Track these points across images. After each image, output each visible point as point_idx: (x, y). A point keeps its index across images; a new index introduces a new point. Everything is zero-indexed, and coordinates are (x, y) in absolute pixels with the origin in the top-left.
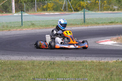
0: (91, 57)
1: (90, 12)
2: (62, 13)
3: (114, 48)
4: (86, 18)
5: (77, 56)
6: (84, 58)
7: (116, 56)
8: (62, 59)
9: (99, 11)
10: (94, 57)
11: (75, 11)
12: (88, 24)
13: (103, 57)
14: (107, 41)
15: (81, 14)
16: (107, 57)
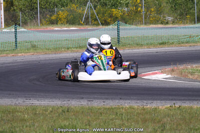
0: (129, 99)
1: (128, 26)
2: (82, 27)
3: (168, 86)
4: (121, 36)
5: (107, 99)
6: (117, 101)
7: (171, 98)
8: (82, 103)
9: (142, 24)
10: (134, 100)
11: (102, 24)
12: (124, 45)
13: (149, 99)
14: (156, 73)
15: (113, 29)
16: (156, 100)
